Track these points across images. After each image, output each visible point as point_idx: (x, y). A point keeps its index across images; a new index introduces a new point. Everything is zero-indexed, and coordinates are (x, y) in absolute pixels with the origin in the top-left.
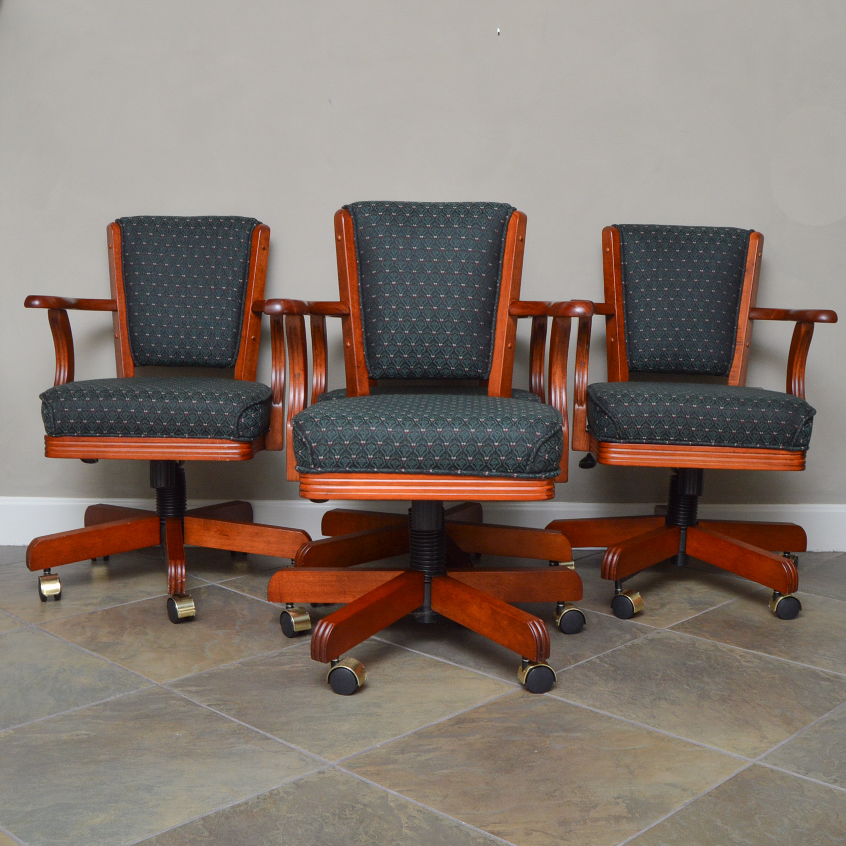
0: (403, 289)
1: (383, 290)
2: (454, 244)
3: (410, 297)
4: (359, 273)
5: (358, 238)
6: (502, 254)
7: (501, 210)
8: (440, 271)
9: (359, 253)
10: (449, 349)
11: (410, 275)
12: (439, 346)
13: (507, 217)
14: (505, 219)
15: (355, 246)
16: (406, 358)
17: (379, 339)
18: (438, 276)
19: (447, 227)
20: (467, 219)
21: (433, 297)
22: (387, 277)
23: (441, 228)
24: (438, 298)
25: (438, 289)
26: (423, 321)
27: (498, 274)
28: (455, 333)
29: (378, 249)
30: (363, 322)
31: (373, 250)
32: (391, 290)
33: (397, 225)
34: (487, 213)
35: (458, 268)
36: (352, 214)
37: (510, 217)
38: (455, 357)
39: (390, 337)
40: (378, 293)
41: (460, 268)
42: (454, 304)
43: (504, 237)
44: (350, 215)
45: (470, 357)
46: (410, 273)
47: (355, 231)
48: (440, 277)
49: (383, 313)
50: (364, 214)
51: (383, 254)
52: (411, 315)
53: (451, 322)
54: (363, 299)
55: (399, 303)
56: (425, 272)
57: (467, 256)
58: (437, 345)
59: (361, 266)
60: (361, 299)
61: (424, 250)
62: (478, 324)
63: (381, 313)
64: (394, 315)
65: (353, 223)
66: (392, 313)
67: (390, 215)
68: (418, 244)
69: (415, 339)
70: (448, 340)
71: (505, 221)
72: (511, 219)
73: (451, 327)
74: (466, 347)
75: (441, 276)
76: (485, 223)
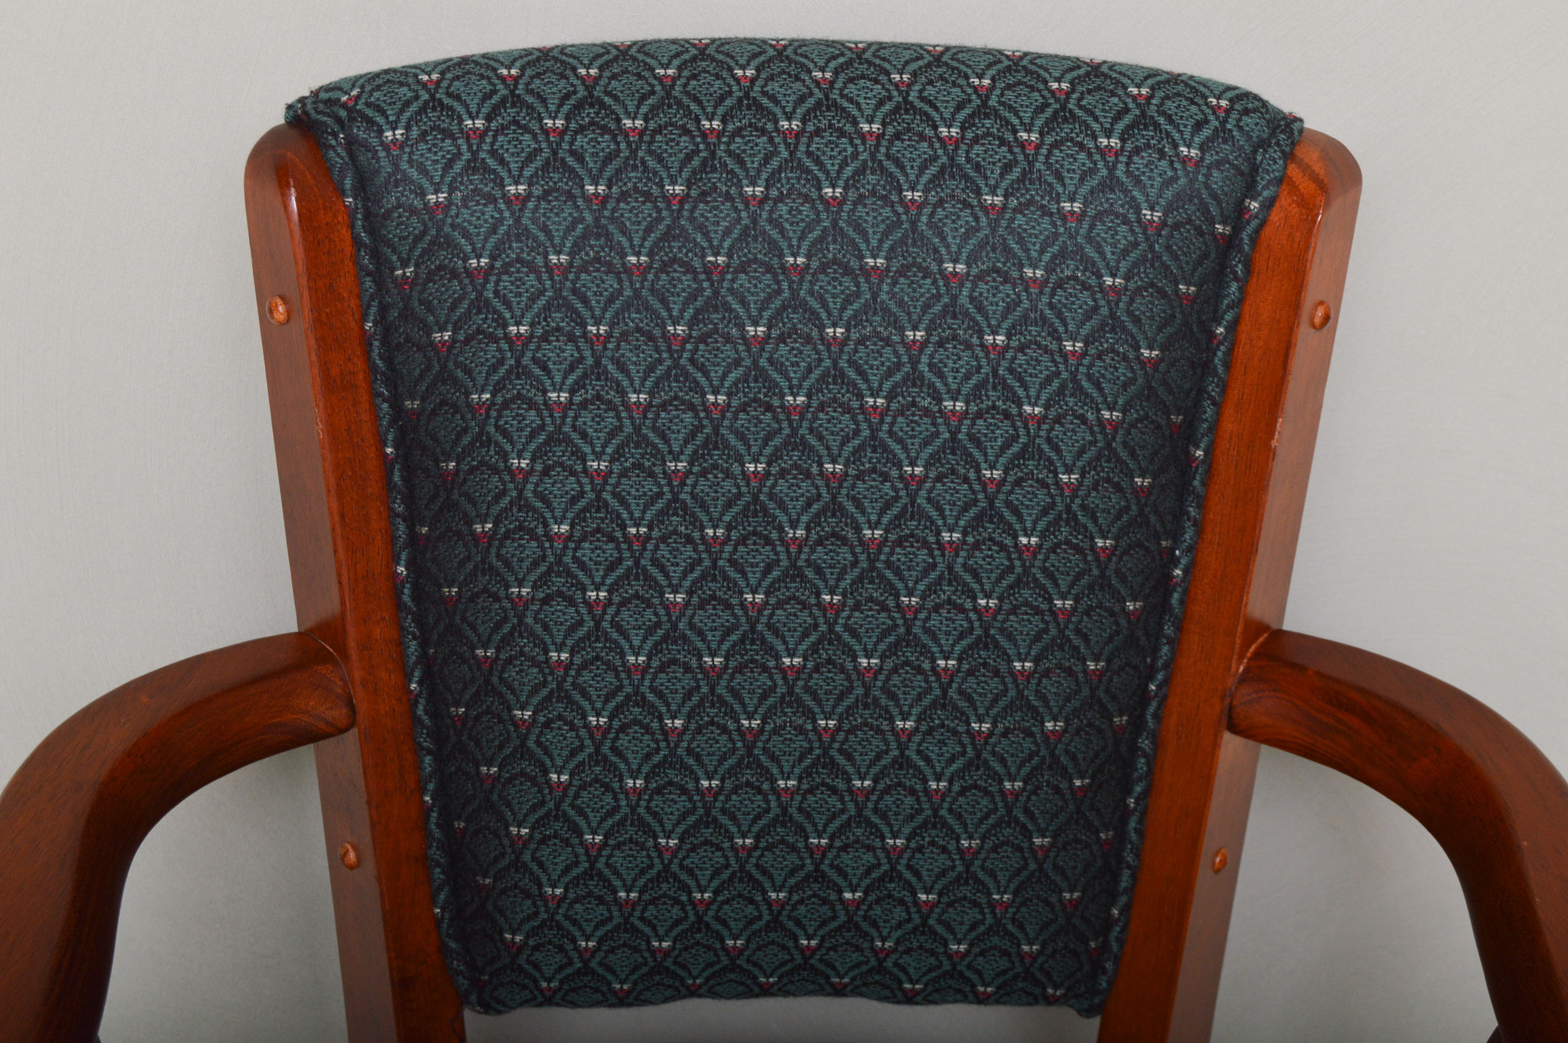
0: (650, 631)
1: (538, 629)
2: (941, 375)
3: (687, 669)
4: (399, 508)
5: (386, 329)
6: (1210, 411)
7: (1218, 164)
8: (858, 530)
9: (398, 410)
10: (899, 913)
11: (688, 551)
12: (841, 900)
13: (1254, 205)
14: (1238, 216)
15: (372, 368)
16: (667, 953)
17: (518, 865)
18: (845, 554)
19: (902, 272)
20: (1020, 220)
21: (816, 669)
22: (559, 562)
23: (867, 272)
24: (843, 670)
25: (846, 627)
26: (759, 791)
27: (1180, 514)
28: (932, 843)
29: (506, 405)
30: (428, 759)
31: (473, 409)
32: (581, 633)
33: (617, 261)
34: (1138, 182)
35: (965, 508)
36: (348, 182)
37: (1269, 205)
38: (928, 946)
39: (577, 864)
40: (505, 641)
41: (973, 512)
42: (934, 704)
43: (1228, 317)
44: (342, 193)
45: (1005, 944)
46: (689, 540)
47: (368, 283)
48: (855, 564)
49: (538, 743)
50: (423, 194)
51: (532, 436)
52: (691, 761)
53: (912, 792)
54: (424, 644)
55: (628, 697)
56: (774, 535)
57: (1015, 448)
58: (833, 897)
59: (409, 472)
60: (413, 646)
61: (769, 408)
62: (1057, 790)
63: (523, 744)
64: (598, 757)
65: (357, 243)
66: (590, 750)
67: (570, 196)
68: (732, 376)
69: (716, 873)
70: (892, 875)
71: (1237, 230)
72: (1275, 216)
73: (912, 817)
74: (992, 905)
75: (863, 557)
76: (1125, 253)
